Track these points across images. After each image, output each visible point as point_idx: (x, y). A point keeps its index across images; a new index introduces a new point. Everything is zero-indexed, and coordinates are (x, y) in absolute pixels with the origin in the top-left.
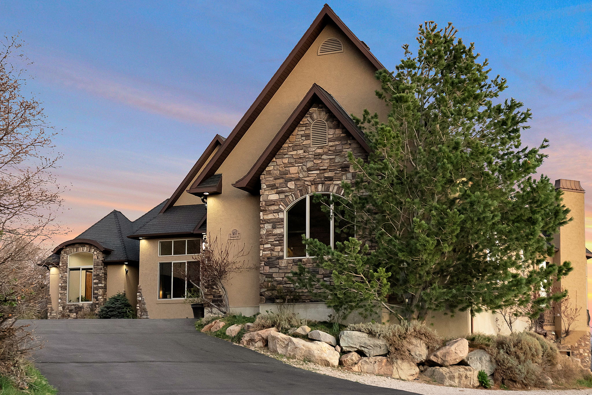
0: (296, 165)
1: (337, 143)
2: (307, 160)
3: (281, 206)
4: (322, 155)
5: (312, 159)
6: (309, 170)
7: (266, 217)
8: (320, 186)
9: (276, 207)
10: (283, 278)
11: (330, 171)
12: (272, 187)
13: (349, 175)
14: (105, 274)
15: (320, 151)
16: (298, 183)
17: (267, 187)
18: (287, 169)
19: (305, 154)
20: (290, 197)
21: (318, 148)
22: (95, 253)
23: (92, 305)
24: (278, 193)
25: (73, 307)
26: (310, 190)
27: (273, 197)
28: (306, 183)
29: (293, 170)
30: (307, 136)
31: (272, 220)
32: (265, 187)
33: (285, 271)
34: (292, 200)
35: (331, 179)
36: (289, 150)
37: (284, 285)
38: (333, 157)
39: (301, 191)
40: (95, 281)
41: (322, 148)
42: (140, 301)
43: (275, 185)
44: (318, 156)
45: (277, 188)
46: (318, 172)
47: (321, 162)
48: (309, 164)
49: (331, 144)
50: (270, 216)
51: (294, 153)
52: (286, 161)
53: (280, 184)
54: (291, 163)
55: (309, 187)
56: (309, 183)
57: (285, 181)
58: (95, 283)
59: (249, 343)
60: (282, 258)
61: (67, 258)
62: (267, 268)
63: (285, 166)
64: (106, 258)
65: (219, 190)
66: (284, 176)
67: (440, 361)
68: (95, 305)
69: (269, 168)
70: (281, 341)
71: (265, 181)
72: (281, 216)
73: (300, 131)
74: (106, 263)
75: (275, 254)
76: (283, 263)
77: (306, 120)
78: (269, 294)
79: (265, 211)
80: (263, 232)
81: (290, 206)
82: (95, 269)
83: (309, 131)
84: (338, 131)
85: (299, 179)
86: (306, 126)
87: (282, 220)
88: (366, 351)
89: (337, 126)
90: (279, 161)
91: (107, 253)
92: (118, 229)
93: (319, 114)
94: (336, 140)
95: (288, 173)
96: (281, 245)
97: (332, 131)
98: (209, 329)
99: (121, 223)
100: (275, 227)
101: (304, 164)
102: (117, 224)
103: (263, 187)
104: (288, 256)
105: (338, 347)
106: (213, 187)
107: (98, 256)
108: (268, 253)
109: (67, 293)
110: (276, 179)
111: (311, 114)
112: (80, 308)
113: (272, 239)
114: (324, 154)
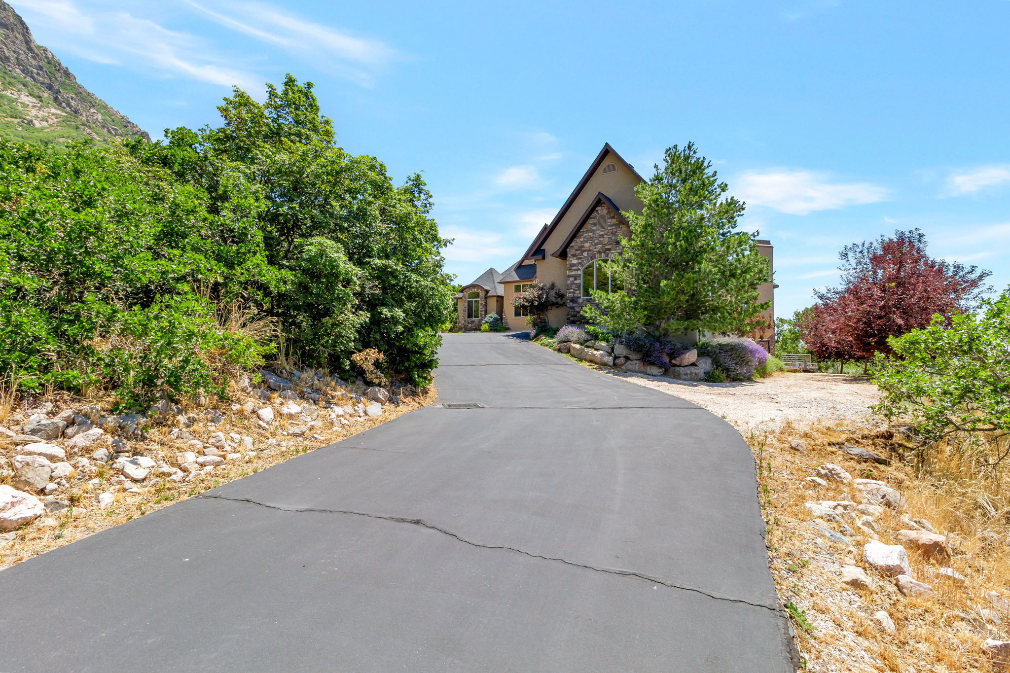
0: (588, 242)
1: (613, 227)
2: (595, 238)
3: (579, 267)
5: (598, 238)
6: (596, 244)
7: (570, 274)
8: (603, 254)
9: (576, 267)
10: (581, 309)
11: (609, 244)
12: (574, 255)
14: (486, 303)
15: (602, 233)
16: (590, 253)
17: (571, 255)
18: (583, 244)
19: (594, 235)
20: (585, 261)
21: (601, 230)
22: (481, 292)
23: (479, 319)
24: (578, 259)
25: (470, 321)
26: (596, 257)
27: (575, 261)
28: (594, 252)
29: (587, 245)
30: (595, 224)
31: (574, 275)
33: (582, 305)
34: (586, 263)
35: (610, 250)
36: (584, 233)
38: (610, 236)
39: (591, 257)
40: (481, 307)
41: (604, 231)
42: (504, 318)
44: (602, 236)
45: (577, 256)
46: (601, 245)
47: (603, 240)
48: (596, 241)
49: (609, 228)
50: (573, 273)
51: (587, 234)
52: (582, 240)
53: (579, 253)
54: (585, 241)
55: (596, 255)
56: (596, 253)
57: (582, 252)
59: (559, 350)
60: (580, 297)
61: (467, 294)
62: (571, 303)
63: (582, 242)
64: (486, 294)
65: (544, 258)
66: (581, 249)
67: (678, 363)
68: (481, 320)
69: (572, 244)
70: (577, 350)
71: (570, 251)
72: (579, 272)
73: (590, 221)
74: (486, 298)
75: (576, 295)
76: (581, 301)
77: (594, 214)
78: (572, 319)
79: (570, 270)
80: (569, 282)
81: (585, 266)
82: (481, 300)
83: (596, 221)
84: (614, 220)
85: (590, 250)
86: (593, 218)
87: (580, 275)
88: (630, 356)
89: (613, 217)
90: (578, 240)
91: (487, 292)
92: (493, 278)
93: (602, 211)
94: (613, 225)
95: (583, 247)
96: (579, 290)
97: (610, 221)
98: (537, 340)
99: (494, 274)
100: (575, 279)
101: (593, 241)
102: (492, 275)
103: (569, 255)
104: (584, 296)
105: (613, 354)
106: (540, 257)
107: (482, 294)
108: (571, 294)
109: (467, 313)
110: (576, 250)
111: (597, 211)
112: (473, 322)
113: (573, 287)
114: (605, 234)
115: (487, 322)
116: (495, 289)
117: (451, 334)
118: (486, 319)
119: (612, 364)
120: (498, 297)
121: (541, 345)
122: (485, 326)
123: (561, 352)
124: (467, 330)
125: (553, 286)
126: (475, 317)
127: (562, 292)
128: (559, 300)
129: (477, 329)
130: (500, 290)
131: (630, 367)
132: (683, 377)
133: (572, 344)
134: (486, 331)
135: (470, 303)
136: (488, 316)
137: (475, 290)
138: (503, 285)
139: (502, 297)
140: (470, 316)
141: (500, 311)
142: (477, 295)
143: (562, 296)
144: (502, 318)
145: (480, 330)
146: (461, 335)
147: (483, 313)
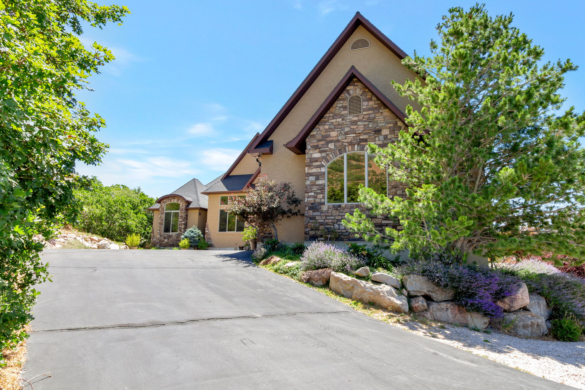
0: (336, 130)
1: (370, 112)
2: (345, 126)
3: (322, 162)
4: (357, 122)
5: (349, 125)
6: (346, 133)
7: (310, 171)
8: (356, 146)
9: (319, 163)
10: (324, 220)
11: (365, 134)
12: (316, 147)
13: (381, 138)
14: (187, 216)
15: (356, 119)
16: (338, 144)
17: (311, 148)
18: (328, 133)
19: (343, 121)
20: (331, 155)
21: (354, 116)
22: (181, 203)
23: (178, 234)
24: (321, 152)
25: (166, 235)
26: (347, 149)
27: (317, 155)
28: (344, 144)
29: (333, 134)
30: (345, 108)
31: (315, 174)
32: (310, 147)
33: (327, 214)
34: (332, 158)
35: (366, 140)
36: (329, 119)
37: (326, 226)
38: (367, 123)
39: (340, 150)
40: (180, 220)
41: (358, 116)
42: (207, 233)
43: (318, 146)
44: (355, 123)
45: (320, 148)
46: (354, 135)
47: (357, 128)
48: (347, 129)
49: (365, 113)
50: (314, 170)
51: (334, 120)
52: (327, 127)
53: (322, 145)
54: (331, 129)
55: (347, 147)
56: (347, 144)
57: (327, 143)
58: (180, 221)
59: (309, 281)
60: (323, 204)
61: (164, 205)
62: (311, 212)
63: (327, 131)
64: (188, 206)
65: (271, 152)
66: (326, 139)
67: (507, 307)
68: (180, 235)
69: (313, 133)
70: (345, 282)
71: (310, 143)
72: (323, 170)
73: (339, 104)
74: (187, 209)
75: (318, 200)
76: (325, 208)
77: (344, 95)
78: (312, 233)
79: (309, 166)
80: (308, 183)
81: (331, 162)
82: (181, 213)
83: (346, 103)
84: (371, 103)
85: (338, 141)
86: (343, 100)
87: (324, 173)
88: (434, 295)
89: (371, 99)
90: (321, 128)
91: (189, 203)
92: (196, 189)
93: (354, 90)
94: (369, 109)
95: (329, 136)
96: (323, 193)
97: (366, 103)
98: (266, 263)
99: (198, 186)
100: (317, 179)
101: (342, 129)
102: (195, 186)
103: (308, 147)
104: (328, 202)
105: (404, 291)
106: (267, 149)
107: (182, 205)
108: (311, 200)
109: (163, 227)
110: (319, 141)
111: (348, 91)
112: (170, 236)
113: (315, 188)
114: (359, 121)
115: (186, 237)
116: (198, 200)
117: (142, 251)
118: (186, 234)
119: (406, 308)
120: (201, 209)
121: (276, 271)
122: (184, 242)
123: (313, 285)
124: (161, 245)
125: (286, 187)
126: (172, 231)
127: (297, 196)
128: (292, 207)
129: (174, 244)
130: (204, 202)
131: (439, 314)
132: (521, 331)
133: (333, 273)
134: (184, 248)
135: (168, 215)
136: (188, 230)
137: (175, 201)
138: (207, 197)
139: (206, 210)
140: (167, 230)
141: (203, 226)
142: (177, 207)
143: (296, 202)
144: (204, 233)
145: (178, 246)
146: (153, 252)
147: (183, 227)
